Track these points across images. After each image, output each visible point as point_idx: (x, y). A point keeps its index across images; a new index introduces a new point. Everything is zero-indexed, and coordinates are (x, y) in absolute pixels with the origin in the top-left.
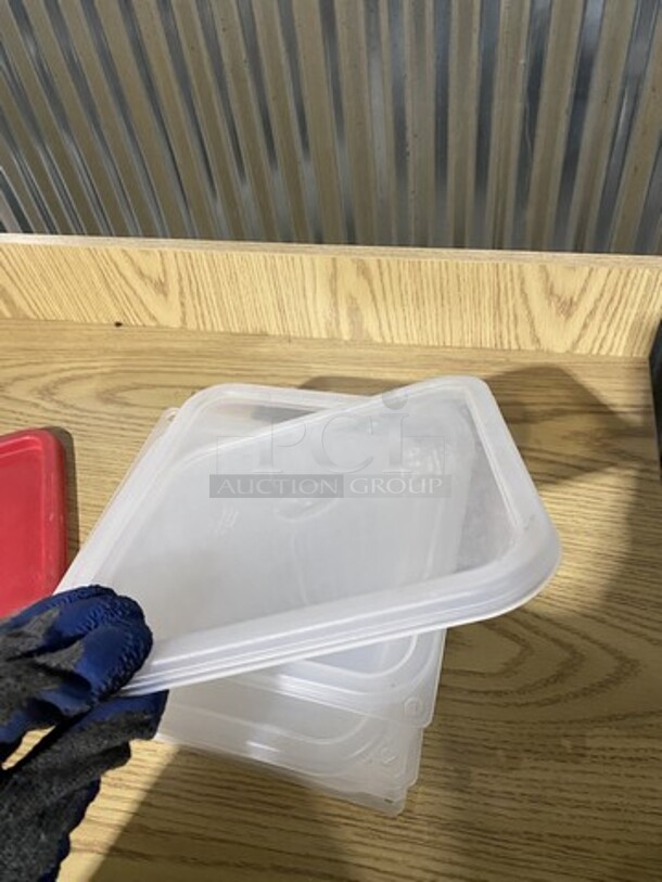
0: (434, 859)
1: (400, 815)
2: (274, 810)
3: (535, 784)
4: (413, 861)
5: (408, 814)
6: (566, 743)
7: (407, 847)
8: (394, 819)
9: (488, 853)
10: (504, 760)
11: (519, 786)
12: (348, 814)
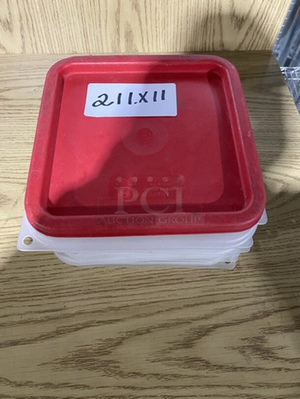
0: (256, 281)
1: (235, 268)
2: (176, 281)
3: (287, 240)
4: (247, 285)
5: (238, 267)
6: (293, 221)
7: (242, 280)
8: (233, 270)
9: (277, 272)
10: (270, 234)
11: (280, 243)
12: (211, 274)
